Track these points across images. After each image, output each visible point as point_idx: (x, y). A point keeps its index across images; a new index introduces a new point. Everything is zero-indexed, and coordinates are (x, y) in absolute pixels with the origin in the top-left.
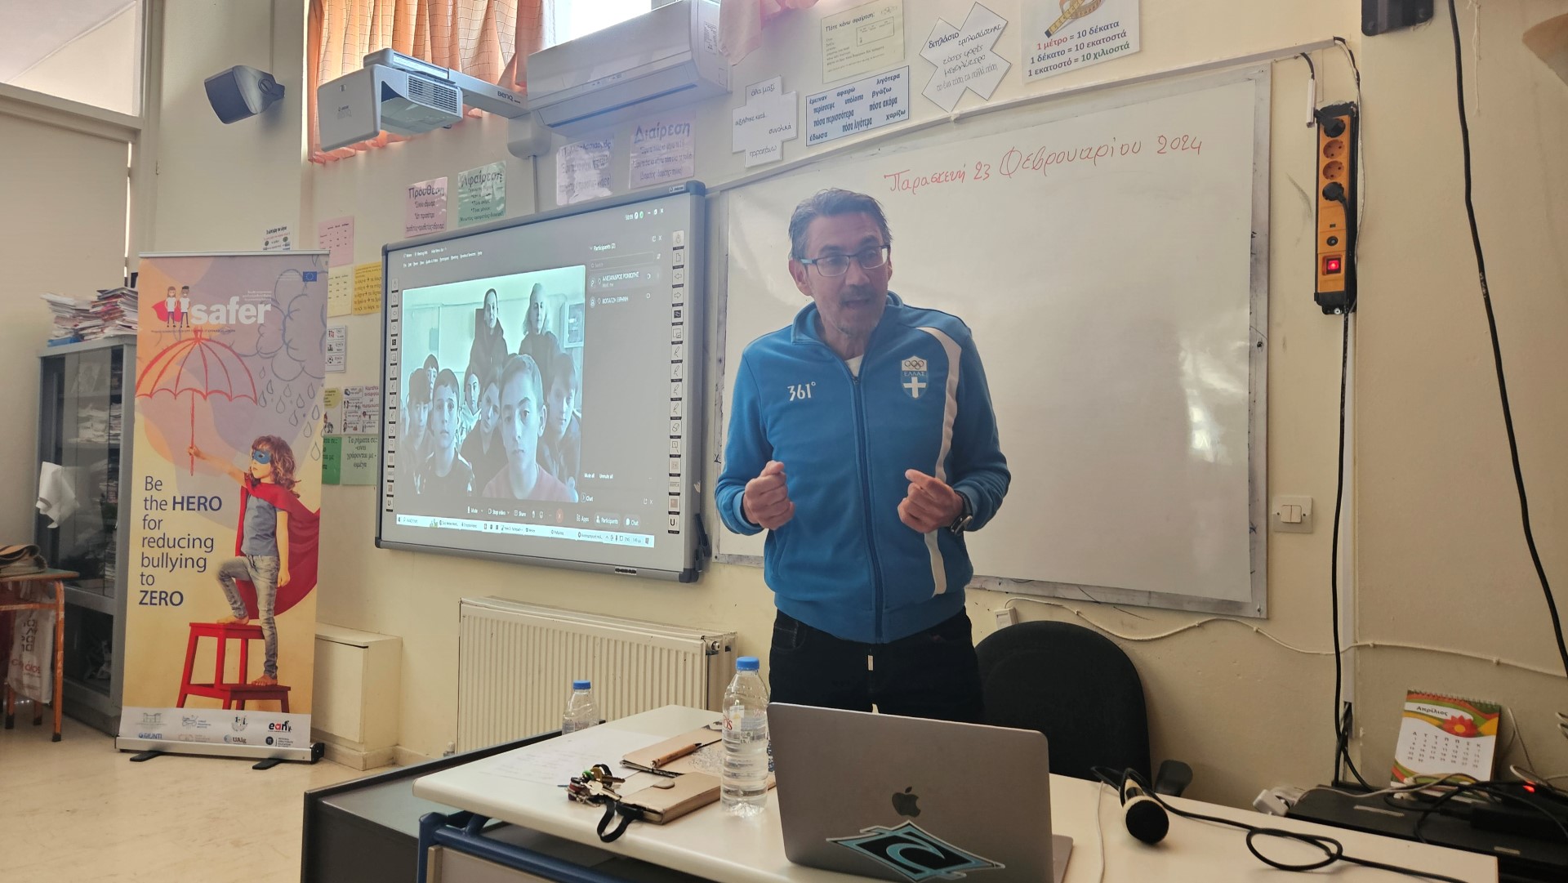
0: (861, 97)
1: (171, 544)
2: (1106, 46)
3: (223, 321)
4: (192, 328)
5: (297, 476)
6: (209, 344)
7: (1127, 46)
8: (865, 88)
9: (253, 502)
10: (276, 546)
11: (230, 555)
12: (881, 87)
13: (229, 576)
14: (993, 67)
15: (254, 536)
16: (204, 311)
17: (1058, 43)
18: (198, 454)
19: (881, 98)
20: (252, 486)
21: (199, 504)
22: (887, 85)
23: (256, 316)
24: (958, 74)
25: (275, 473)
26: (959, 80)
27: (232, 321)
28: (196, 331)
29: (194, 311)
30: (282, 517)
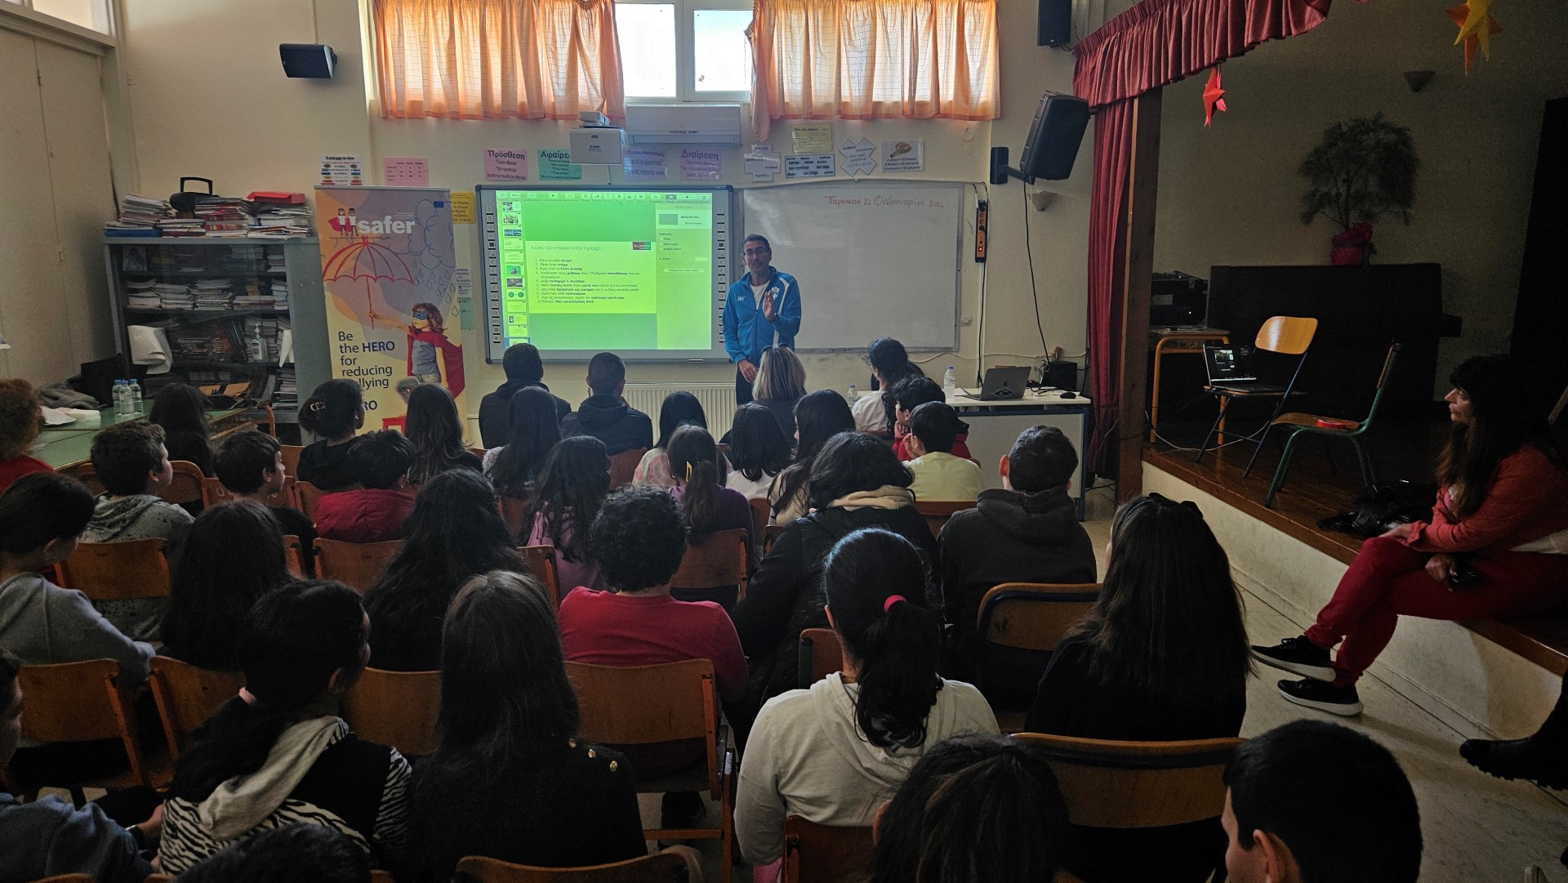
0: (812, 162)
1: (365, 373)
2: (912, 166)
3: (381, 231)
4: (360, 236)
5: (444, 326)
6: (375, 247)
7: (919, 167)
8: (815, 159)
9: (417, 343)
10: (437, 367)
11: (405, 376)
12: (821, 160)
13: (405, 389)
14: (870, 163)
15: (420, 363)
16: (368, 225)
17: (895, 160)
18: (375, 316)
19: (822, 165)
20: (415, 333)
21: (380, 346)
22: (825, 160)
23: (405, 229)
24: (855, 162)
25: (431, 325)
26: (857, 165)
27: (388, 231)
28: (363, 238)
29: (360, 224)
30: (439, 351)
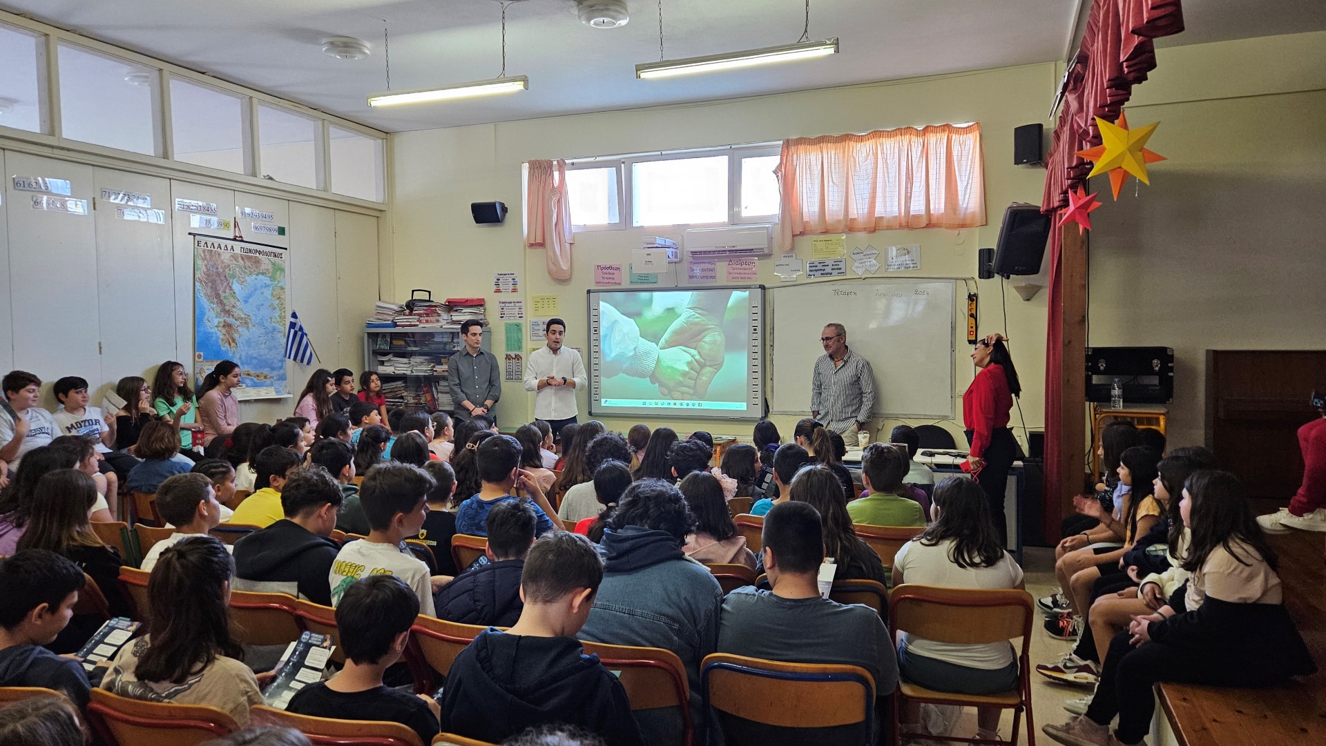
0: (828, 265)
2: (911, 266)
7: (916, 267)
8: (830, 263)
12: (835, 263)
14: (875, 265)
19: (835, 267)
22: (838, 263)
24: (863, 265)
